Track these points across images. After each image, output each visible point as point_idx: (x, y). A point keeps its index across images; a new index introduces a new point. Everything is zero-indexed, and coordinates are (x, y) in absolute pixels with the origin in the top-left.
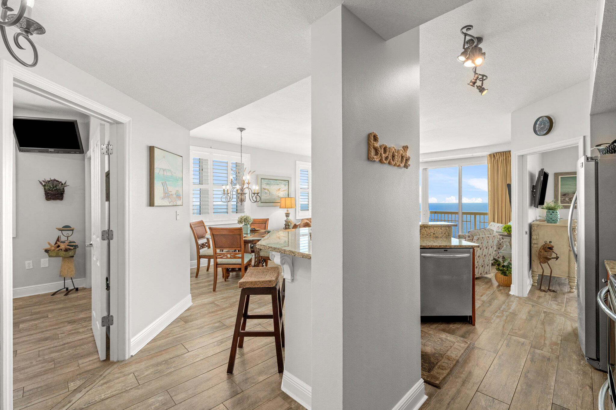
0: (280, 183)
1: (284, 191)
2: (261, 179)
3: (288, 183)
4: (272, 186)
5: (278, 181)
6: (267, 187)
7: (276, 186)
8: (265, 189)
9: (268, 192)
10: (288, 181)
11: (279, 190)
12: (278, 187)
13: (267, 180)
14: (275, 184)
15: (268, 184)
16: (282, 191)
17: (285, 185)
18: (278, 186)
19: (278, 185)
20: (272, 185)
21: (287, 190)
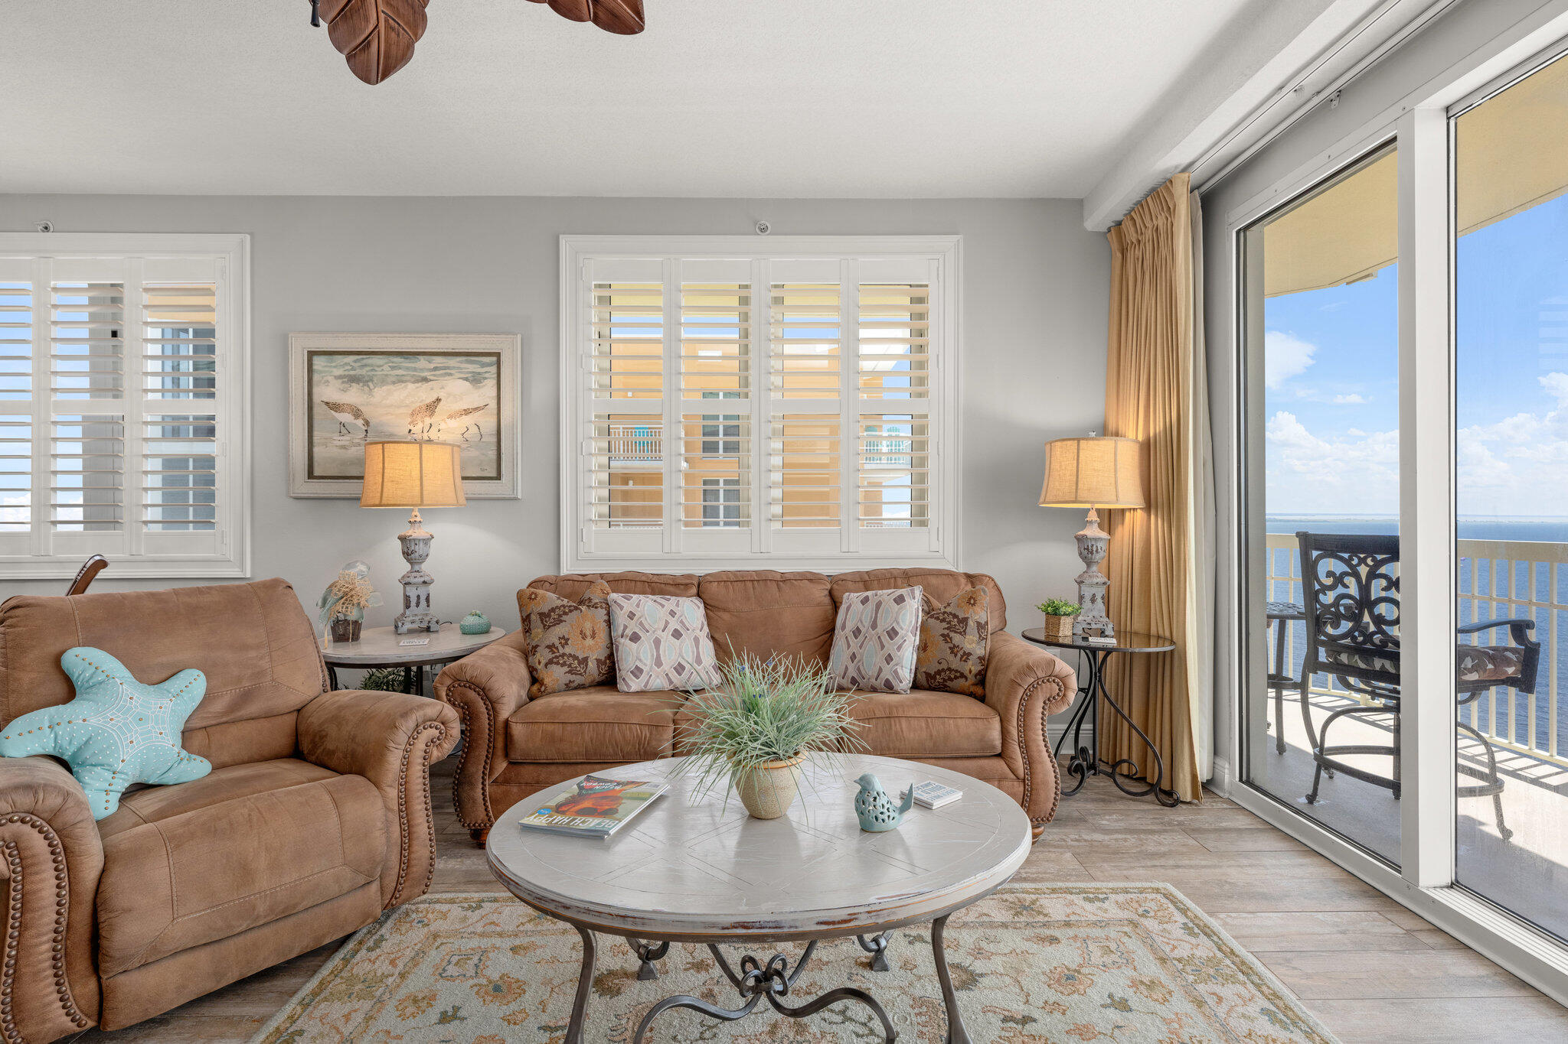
0: (436, 369)
1: (467, 412)
2: (312, 354)
3: (494, 369)
4: (380, 393)
5: (422, 362)
6: (353, 396)
7: (411, 386)
8: (335, 407)
9: (360, 422)
10: (498, 355)
11: (432, 407)
12: (424, 394)
13: (350, 359)
14: (400, 380)
15: (354, 379)
16: (451, 417)
17: (476, 380)
18: (425, 385)
19: (425, 380)
20: (383, 381)
21: (493, 404)
